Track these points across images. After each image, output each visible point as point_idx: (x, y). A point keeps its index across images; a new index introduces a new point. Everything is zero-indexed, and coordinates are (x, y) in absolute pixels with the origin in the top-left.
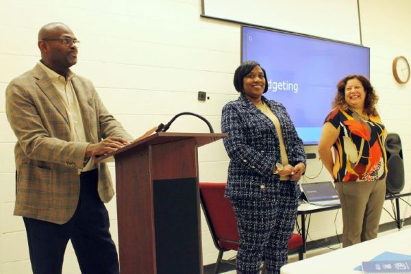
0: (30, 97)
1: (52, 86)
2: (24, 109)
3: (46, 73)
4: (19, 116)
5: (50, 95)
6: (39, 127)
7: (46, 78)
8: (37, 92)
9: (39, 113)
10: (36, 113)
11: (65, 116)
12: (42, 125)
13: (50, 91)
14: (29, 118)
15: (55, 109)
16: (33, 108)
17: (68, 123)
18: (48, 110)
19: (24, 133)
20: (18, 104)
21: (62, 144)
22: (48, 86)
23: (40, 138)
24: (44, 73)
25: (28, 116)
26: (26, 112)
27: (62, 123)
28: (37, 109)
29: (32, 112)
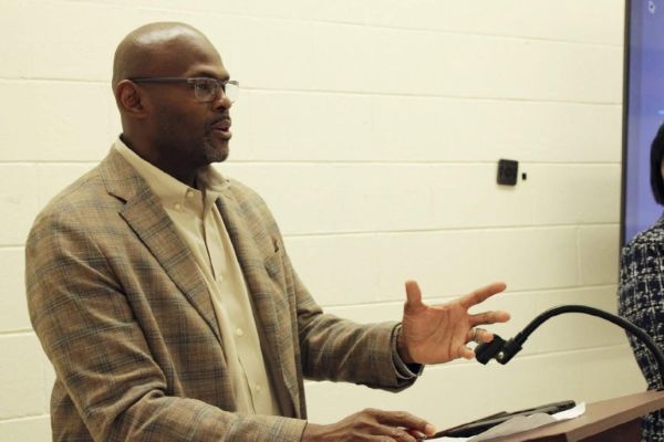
0: (107, 264)
1: (166, 222)
2: (92, 305)
3: (143, 180)
4: (76, 327)
5: (163, 252)
6: (141, 360)
7: (147, 196)
8: (128, 245)
9: (136, 316)
10: (127, 315)
11: (210, 316)
12: (146, 355)
13: (161, 236)
14: (111, 335)
15: (178, 295)
16: (118, 299)
17: (219, 337)
18: (161, 301)
19: (96, 384)
20: (75, 288)
21: (220, 425)
22: (155, 220)
23: (147, 400)
24: (138, 178)
25: (107, 327)
26: (97, 314)
27: (203, 340)
28: (129, 303)
29: (117, 314)
